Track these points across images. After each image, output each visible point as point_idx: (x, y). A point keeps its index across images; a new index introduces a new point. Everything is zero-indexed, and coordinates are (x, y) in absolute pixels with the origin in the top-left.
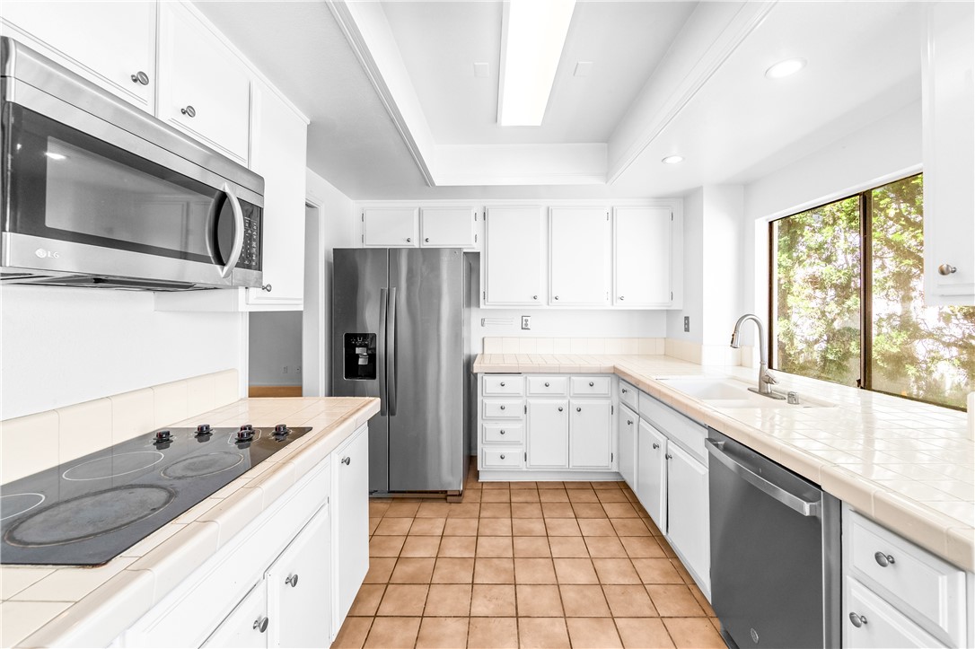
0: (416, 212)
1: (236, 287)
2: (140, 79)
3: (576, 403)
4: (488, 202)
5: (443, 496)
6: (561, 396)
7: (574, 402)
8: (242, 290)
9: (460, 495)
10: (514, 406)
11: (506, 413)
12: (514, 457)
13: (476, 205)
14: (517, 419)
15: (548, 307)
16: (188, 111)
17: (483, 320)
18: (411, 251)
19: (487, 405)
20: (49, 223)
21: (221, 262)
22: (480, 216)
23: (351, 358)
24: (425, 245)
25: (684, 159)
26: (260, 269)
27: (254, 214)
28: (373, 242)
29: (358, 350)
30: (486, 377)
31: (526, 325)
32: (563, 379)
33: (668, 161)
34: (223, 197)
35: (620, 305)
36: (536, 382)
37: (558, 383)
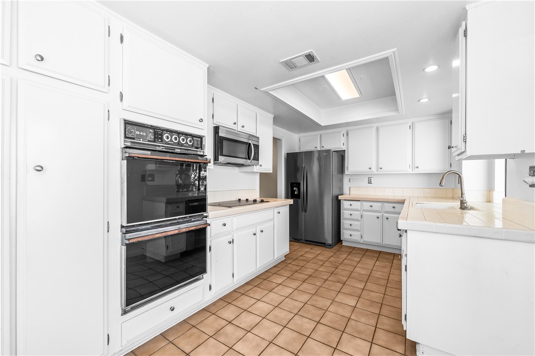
0: (319, 136)
1: (253, 165)
2: (235, 124)
3: (386, 215)
4: (349, 128)
5: (323, 244)
6: (378, 212)
7: (385, 215)
8: (255, 166)
9: (330, 246)
10: (356, 214)
11: (353, 217)
12: (356, 236)
13: (344, 130)
14: (357, 220)
15: (377, 173)
16: (243, 127)
17: (350, 179)
18: (319, 151)
19: (345, 214)
20: (224, 154)
21: (249, 159)
22: (345, 135)
23: (293, 191)
24: (323, 149)
25: (429, 99)
26: (258, 160)
27: (257, 147)
28: (303, 149)
29: (295, 189)
30: (345, 202)
31: (371, 181)
32: (380, 204)
33: (421, 101)
34: (250, 144)
35: (417, 171)
36: (366, 205)
37: (377, 206)
